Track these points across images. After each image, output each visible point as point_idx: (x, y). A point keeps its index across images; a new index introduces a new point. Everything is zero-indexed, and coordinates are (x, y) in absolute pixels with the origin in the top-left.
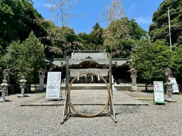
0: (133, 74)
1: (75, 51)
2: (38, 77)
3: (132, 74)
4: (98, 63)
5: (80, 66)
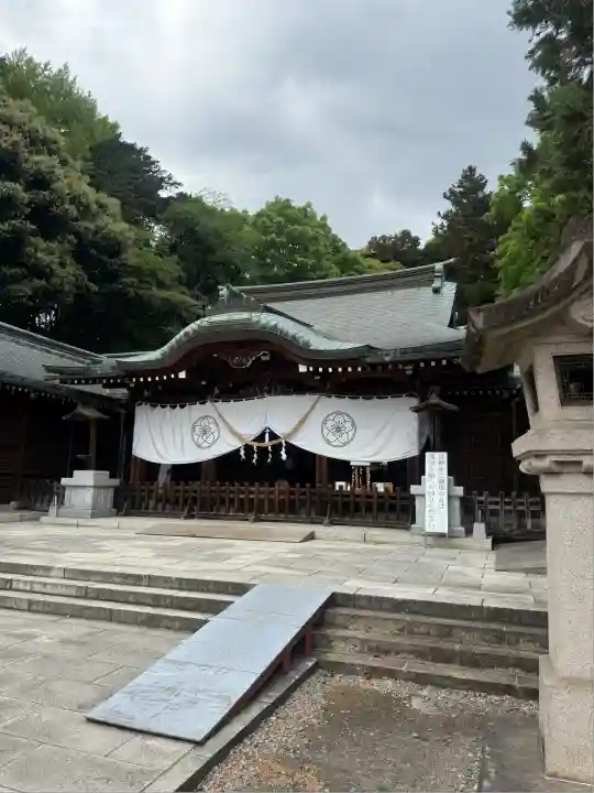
4: (307, 344)
5: (177, 376)
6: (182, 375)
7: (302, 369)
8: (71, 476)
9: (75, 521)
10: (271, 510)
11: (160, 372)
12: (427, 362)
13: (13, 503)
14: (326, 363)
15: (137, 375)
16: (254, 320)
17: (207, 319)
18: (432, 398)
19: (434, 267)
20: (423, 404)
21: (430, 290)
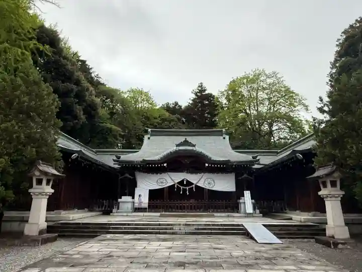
0: (329, 185)
1: (151, 131)
2: (30, 191)
3: (325, 186)
4: (211, 158)
5: (163, 165)
6: (165, 165)
7: (207, 165)
8: (121, 198)
9: (125, 214)
10: (191, 209)
11: (158, 163)
12: (244, 165)
13: (86, 209)
14: (214, 164)
15: (149, 164)
16: (195, 149)
17: (178, 148)
18: (245, 176)
19: (222, 130)
20: (243, 177)
21: (222, 138)
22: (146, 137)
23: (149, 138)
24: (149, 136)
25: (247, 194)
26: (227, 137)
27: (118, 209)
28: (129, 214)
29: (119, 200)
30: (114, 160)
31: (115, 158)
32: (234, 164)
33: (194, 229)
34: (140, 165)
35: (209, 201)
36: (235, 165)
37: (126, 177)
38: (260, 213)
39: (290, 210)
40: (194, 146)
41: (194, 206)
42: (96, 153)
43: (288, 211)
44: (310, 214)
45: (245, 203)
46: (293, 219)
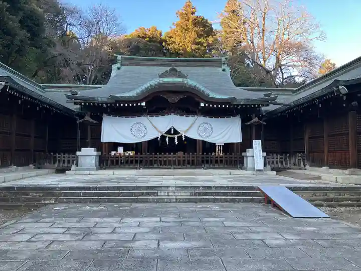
1: (123, 58)
4: (208, 95)
5: (141, 104)
6: (143, 104)
7: (202, 105)
8: (80, 151)
9: (88, 172)
10: (179, 164)
11: (133, 102)
12: (254, 105)
13: (31, 165)
14: (213, 103)
15: (119, 102)
16: (185, 82)
17: (161, 79)
18: (256, 119)
19: (221, 59)
20: (252, 121)
21: (220, 69)
22: (114, 67)
23: (119, 69)
24: (119, 65)
25: (257, 144)
26: (228, 69)
27: (77, 165)
28: (93, 172)
29: (78, 153)
30: (68, 97)
31: (69, 94)
32: (242, 103)
33: (189, 194)
34: (107, 104)
35: (203, 154)
36: (242, 105)
37: (87, 121)
38: (273, 169)
39: (311, 166)
40: (185, 77)
41: (184, 161)
42: (43, 89)
43: (307, 167)
44: (347, 172)
45: (253, 156)
46: (322, 178)
